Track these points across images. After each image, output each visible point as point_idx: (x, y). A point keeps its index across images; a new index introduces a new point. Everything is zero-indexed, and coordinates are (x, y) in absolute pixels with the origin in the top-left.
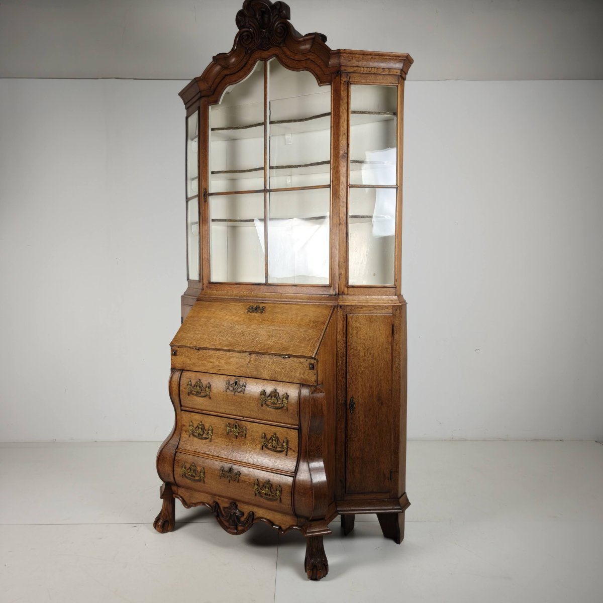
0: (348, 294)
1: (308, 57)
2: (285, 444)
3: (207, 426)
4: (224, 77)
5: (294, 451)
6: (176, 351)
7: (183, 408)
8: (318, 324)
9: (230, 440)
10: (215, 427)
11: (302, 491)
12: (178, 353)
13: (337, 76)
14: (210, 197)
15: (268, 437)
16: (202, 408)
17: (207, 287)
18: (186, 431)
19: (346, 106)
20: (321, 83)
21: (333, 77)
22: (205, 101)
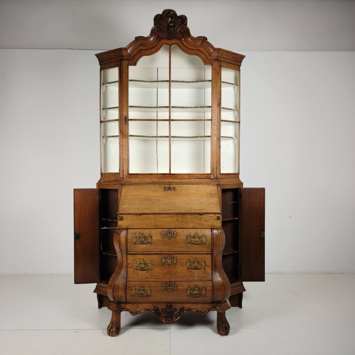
0: (220, 178)
1: (198, 49)
2: (203, 263)
3: (147, 261)
4: (141, 51)
5: (209, 267)
6: (122, 217)
7: (128, 253)
8: (214, 195)
9: (165, 267)
10: (154, 261)
11: (218, 287)
12: (123, 218)
13: (215, 61)
14: (129, 121)
15: (192, 261)
16: (144, 251)
17: (126, 177)
18: (131, 267)
19: (220, 78)
20: (206, 64)
21: (213, 62)
22: (126, 63)
